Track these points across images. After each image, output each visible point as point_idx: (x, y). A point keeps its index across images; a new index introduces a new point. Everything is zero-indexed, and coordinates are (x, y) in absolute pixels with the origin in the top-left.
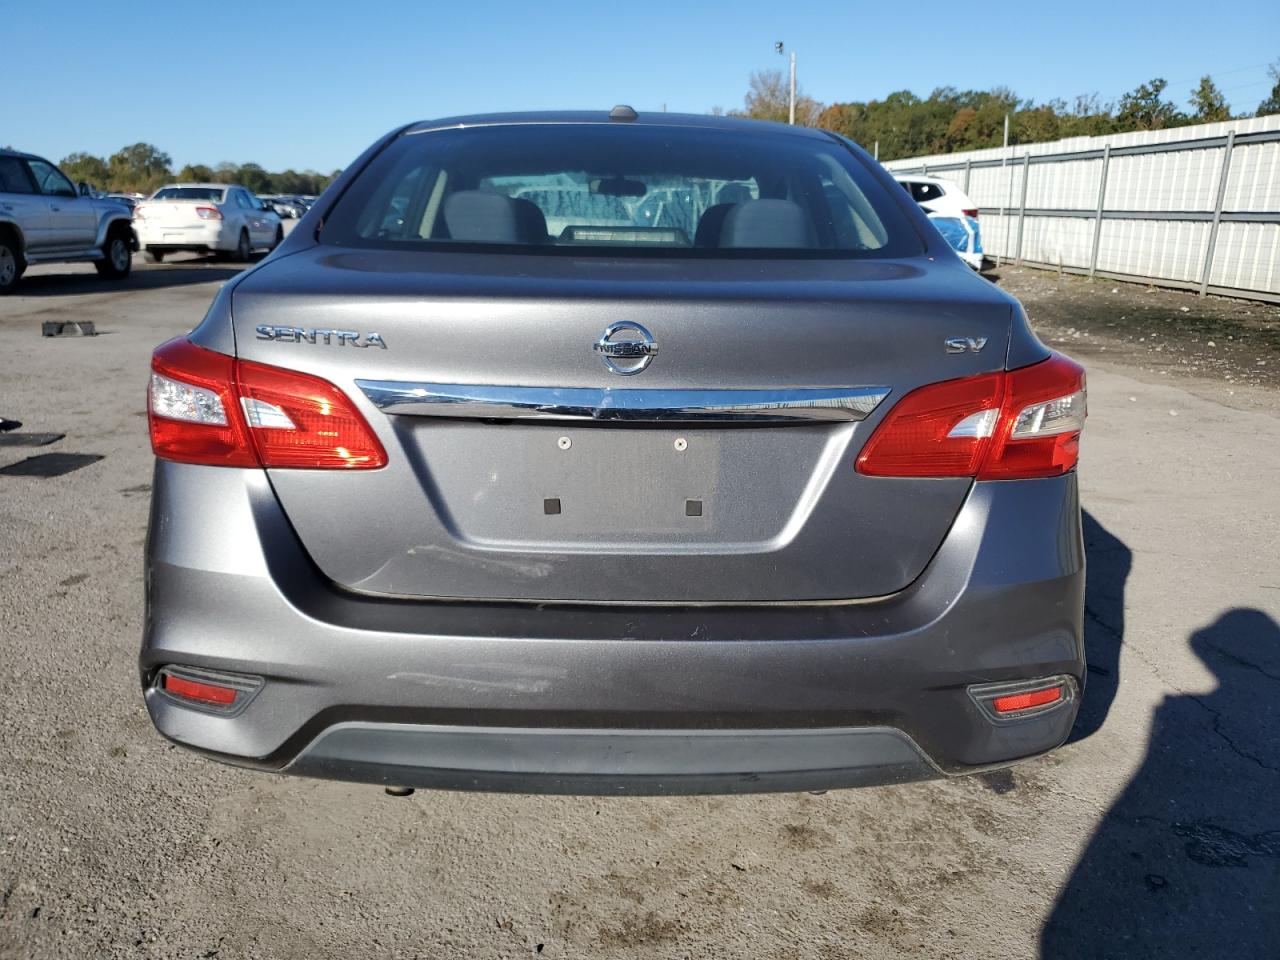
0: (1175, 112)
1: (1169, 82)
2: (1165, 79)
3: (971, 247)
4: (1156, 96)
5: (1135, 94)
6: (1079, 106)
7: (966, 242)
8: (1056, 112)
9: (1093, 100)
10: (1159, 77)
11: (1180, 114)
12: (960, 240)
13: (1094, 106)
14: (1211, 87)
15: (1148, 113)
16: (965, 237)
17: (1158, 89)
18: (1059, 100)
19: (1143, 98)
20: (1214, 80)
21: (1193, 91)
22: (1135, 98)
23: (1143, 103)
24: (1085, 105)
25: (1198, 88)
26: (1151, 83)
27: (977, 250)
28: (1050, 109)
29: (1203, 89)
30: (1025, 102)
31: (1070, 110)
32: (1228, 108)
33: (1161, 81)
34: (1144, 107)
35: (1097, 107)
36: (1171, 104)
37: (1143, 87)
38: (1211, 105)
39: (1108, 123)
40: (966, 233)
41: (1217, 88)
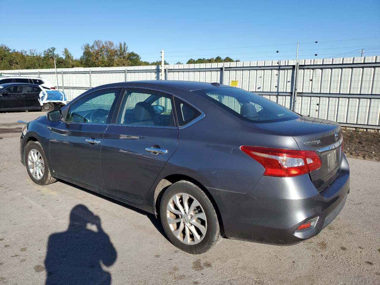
0: (59, 57)
1: (56, 49)
2: (55, 48)
3: (63, 99)
4: (53, 52)
5: (47, 51)
6: (31, 53)
7: (62, 98)
8: (24, 54)
9: (35, 51)
10: (53, 47)
11: (61, 58)
12: (60, 97)
13: (36, 53)
14: (68, 51)
15: (52, 57)
16: (62, 96)
17: (53, 50)
18: (24, 50)
19: (50, 52)
20: (68, 49)
21: (63, 52)
22: (47, 52)
23: (50, 54)
24: (33, 53)
25: (64, 51)
26: (51, 48)
27: (65, 100)
28: (22, 53)
29: (66, 51)
30: (12, 50)
31: (28, 53)
32: (73, 57)
33: (54, 48)
34: (51, 55)
35: (36, 54)
36: (58, 55)
37: (49, 49)
38: (68, 56)
39: (41, 58)
40: (62, 95)
41: (69, 51)
